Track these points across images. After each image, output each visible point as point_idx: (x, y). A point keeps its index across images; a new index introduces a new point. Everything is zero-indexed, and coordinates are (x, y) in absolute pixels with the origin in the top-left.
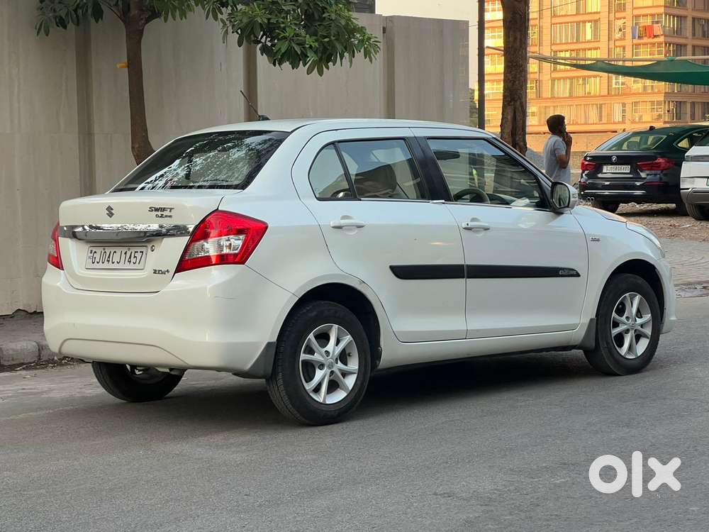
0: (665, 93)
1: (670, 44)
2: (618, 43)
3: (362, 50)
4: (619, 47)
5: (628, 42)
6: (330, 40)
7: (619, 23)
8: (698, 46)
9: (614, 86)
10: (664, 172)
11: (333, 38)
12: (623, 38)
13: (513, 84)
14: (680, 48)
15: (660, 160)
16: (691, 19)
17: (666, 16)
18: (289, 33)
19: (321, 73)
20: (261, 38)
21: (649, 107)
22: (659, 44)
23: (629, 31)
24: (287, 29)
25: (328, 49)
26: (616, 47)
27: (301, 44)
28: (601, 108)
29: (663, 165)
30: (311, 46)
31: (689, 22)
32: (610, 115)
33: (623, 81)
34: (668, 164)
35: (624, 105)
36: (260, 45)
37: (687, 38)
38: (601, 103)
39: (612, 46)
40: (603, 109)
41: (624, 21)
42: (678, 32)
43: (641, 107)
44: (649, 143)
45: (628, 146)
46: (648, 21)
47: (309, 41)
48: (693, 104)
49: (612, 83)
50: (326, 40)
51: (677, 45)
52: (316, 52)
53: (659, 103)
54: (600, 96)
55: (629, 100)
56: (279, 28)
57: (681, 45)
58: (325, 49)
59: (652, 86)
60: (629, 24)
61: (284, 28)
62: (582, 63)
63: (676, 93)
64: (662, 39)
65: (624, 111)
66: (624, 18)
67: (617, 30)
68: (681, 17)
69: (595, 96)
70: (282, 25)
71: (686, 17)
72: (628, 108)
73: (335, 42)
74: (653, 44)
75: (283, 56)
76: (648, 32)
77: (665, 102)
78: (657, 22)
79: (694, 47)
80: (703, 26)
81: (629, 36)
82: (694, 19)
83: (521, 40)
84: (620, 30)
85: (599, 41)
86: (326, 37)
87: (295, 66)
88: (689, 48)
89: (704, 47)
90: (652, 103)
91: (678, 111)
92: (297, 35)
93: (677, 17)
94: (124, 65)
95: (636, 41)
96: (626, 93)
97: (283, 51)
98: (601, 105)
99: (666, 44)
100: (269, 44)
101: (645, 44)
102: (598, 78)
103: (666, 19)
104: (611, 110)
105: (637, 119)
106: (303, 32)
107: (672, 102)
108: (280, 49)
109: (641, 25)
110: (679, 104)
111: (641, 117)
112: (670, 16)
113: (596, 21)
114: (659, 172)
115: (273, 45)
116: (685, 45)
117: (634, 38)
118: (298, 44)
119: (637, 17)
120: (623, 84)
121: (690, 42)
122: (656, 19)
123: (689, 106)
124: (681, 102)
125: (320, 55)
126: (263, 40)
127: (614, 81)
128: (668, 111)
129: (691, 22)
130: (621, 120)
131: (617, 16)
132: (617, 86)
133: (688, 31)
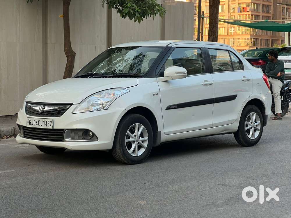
0: (251, 35)
1: (253, 15)
2: (232, 14)
3: (159, 13)
4: (233, 15)
5: (236, 14)
6: (146, 9)
7: (233, 6)
8: (265, 16)
9: (230, 31)
10: (262, 66)
11: (147, 8)
12: (234, 12)
13: (212, 29)
14: (257, 17)
15: (261, 61)
16: (262, 5)
17: (252, 4)
18: (129, 5)
19: (139, 22)
20: (118, 7)
21: (244, 40)
22: (249, 15)
23: (236, 9)
24: (128, 4)
25: (145, 12)
26: (231, 15)
27: (134, 10)
28: (224, 40)
29: (262, 63)
30: (138, 11)
31: (261, 6)
32: (228, 43)
33: (234, 29)
34: (264, 63)
35: (234, 39)
36: (118, 9)
37: (260, 13)
38: (225, 38)
39: (229, 15)
40: (225, 41)
41: (235, 5)
42: (256, 10)
43: (240, 40)
44: (255, 54)
45: (247, 55)
46: (245, 6)
47: (137, 9)
48: (261, 40)
49: (229, 30)
50: (144, 9)
51: (256, 15)
52: (139, 14)
53: (248, 39)
54: (224, 35)
55: (236, 37)
56: (125, 3)
57: (257, 16)
58: (144, 12)
59: (245, 32)
60: (237, 6)
61: (127, 3)
62: (230, 21)
63: (255, 35)
64: (250, 13)
65: (234, 42)
66: (235, 4)
67: (232, 9)
68: (258, 4)
69: (222, 35)
70: (127, 2)
71: (260, 4)
72: (235, 40)
73: (148, 10)
74: (246, 15)
75: (126, 14)
76: (244, 10)
77: (250, 39)
78: (248, 6)
79: (263, 16)
80: (267, 8)
81: (237, 11)
82: (263, 5)
83: (216, 11)
84: (233, 9)
85: (224, 13)
86: (144, 8)
87: (131, 18)
88: (261, 17)
89: (267, 17)
90: (245, 39)
91: (255, 42)
92: (133, 6)
93: (256, 4)
94: (62, 16)
95: (239, 13)
96: (235, 34)
97: (126, 12)
98: (224, 39)
99: (251, 15)
100: (121, 9)
101: (244, 15)
102: (224, 28)
103: (252, 5)
104: (228, 41)
105: (239, 45)
106: (135, 5)
107: (253, 38)
108: (125, 11)
109: (242, 7)
110: (256, 40)
111: (240, 44)
112: (253, 3)
113: (223, 5)
114: (260, 66)
115: (122, 10)
116: (259, 16)
117: (238, 12)
118: (132, 10)
119: (240, 3)
120: (234, 31)
121: (261, 14)
122: (248, 4)
123: (260, 40)
124: (256, 39)
125: (141, 15)
126: (119, 8)
127: (230, 29)
128: (251, 42)
129: (262, 6)
130: (232, 45)
131: (232, 3)
132: (231, 32)
133: (260, 10)
